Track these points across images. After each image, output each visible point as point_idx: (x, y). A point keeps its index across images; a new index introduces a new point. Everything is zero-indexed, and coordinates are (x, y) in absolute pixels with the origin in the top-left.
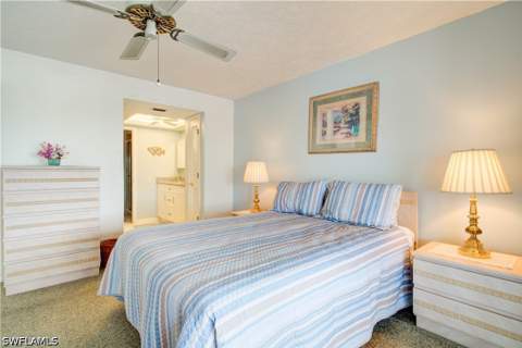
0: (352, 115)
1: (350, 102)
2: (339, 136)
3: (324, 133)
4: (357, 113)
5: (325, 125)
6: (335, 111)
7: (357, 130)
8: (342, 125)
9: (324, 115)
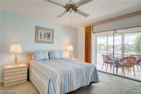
0: (48, 35)
1: (48, 32)
2: (45, 39)
3: (41, 38)
4: (50, 35)
5: (41, 35)
6: (44, 33)
7: (50, 39)
8: (46, 36)
9: (41, 32)
